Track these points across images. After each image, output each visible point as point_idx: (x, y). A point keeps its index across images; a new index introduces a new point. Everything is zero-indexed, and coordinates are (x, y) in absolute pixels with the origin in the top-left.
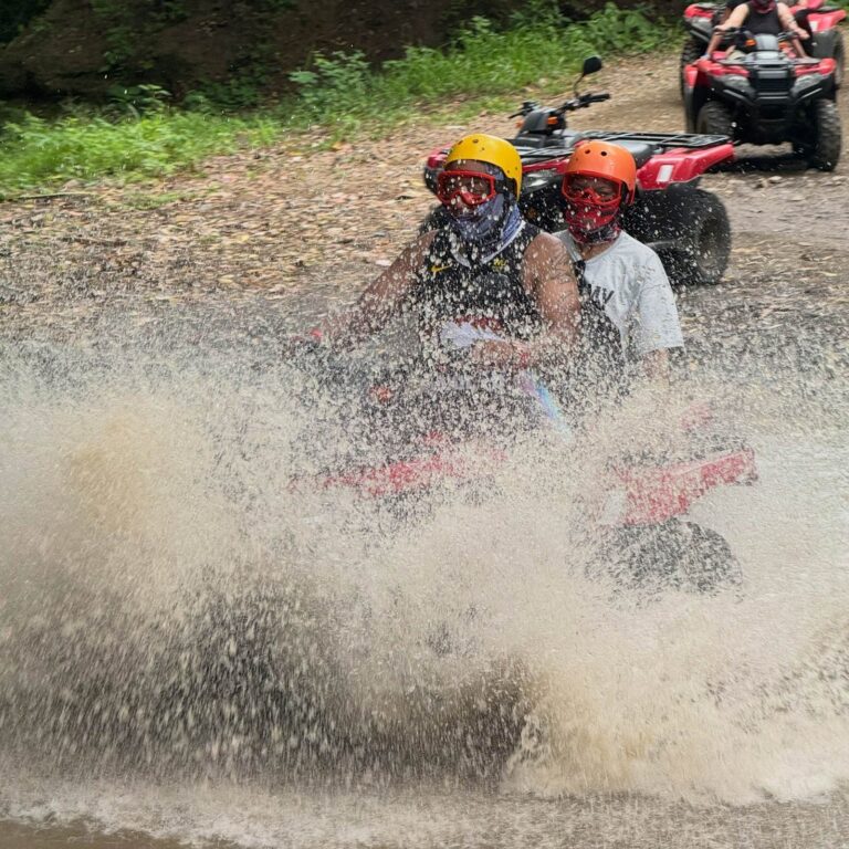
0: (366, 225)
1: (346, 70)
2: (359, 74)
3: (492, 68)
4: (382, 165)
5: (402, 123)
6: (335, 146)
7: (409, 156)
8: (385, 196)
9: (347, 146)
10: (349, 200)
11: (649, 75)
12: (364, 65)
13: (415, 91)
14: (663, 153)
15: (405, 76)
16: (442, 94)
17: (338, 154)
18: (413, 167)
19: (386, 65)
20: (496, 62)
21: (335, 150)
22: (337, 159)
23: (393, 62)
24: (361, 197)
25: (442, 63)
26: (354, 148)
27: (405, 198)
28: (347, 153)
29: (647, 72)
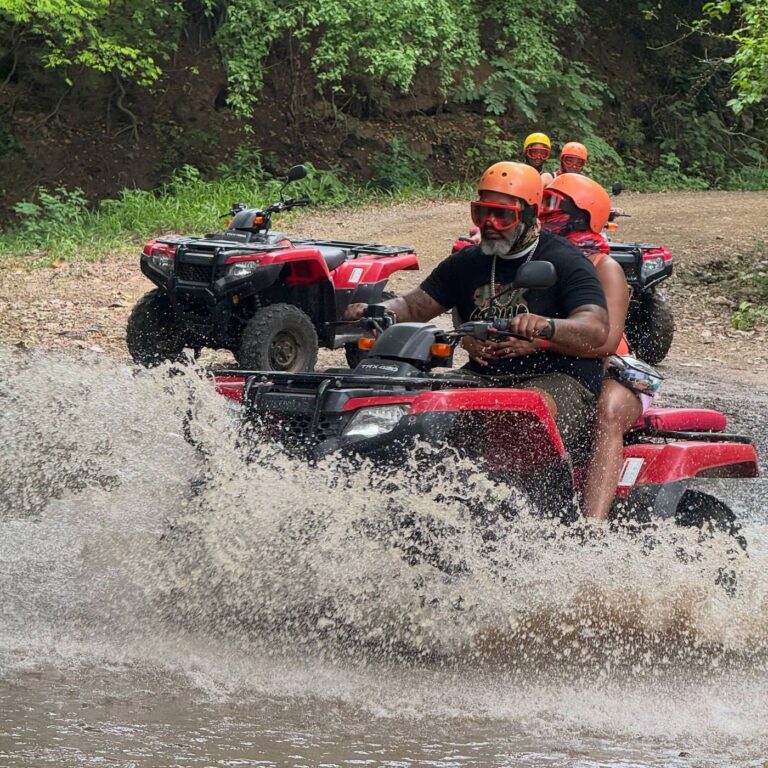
0: (81, 323)
1: (67, 205)
2: (78, 209)
3: (199, 210)
4: (97, 280)
5: (116, 250)
6: (54, 264)
7: (121, 275)
8: (99, 304)
9: (65, 265)
10: (66, 306)
11: (340, 224)
12: (84, 202)
13: (129, 226)
14: (356, 258)
15: (119, 213)
16: (152, 230)
17: (57, 270)
18: (125, 284)
19: (103, 204)
20: (203, 205)
21: (54, 267)
22: (56, 274)
23: (110, 201)
24: (76, 304)
25: (154, 203)
26: (71, 266)
27: (117, 306)
28: (65, 270)
29: (337, 221)
